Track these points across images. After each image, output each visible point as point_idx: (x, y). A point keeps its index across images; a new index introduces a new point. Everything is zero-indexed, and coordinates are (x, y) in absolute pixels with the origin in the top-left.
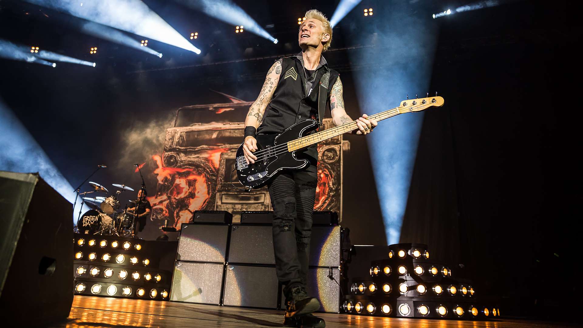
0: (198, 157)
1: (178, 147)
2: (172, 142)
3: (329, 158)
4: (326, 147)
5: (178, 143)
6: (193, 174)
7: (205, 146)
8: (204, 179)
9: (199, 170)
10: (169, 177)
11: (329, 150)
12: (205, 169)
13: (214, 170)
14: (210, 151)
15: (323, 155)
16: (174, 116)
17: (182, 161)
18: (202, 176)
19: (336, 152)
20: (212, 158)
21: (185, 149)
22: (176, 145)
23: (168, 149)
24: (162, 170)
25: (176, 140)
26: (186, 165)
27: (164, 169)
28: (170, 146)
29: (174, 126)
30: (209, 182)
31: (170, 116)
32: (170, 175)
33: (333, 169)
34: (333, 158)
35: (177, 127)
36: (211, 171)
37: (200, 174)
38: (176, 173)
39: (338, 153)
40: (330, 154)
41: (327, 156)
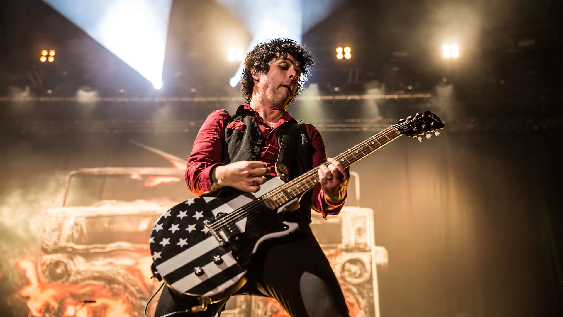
0: (111, 264)
1: (71, 244)
2: (59, 236)
3: (353, 275)
4: (347, 256)
5: (71, 238)
6: (102, 296)
7: (125, 245)
8: (124, 307)
9: (114, 288)
10: (54, 305)
11: (353, 262)
12: (126, 287)
13: (144, 289)
14: (135, 255)
15: (343, 269)
16: (60, 185)
17: (79, 273)
18: (120, 301)
19: (363, 265)
20: (139, 267)
21: (86, 249)
22: (68, 241)
23: (49, 249)
24: (38, 290)
25: (67, 231)
26: (89, 279)
27: (43, 287)
28: (55, 244)
29: (61, 203)
30: (135, 310)
31: (52, 184)
32: (55, 298)
33: (360, 293)
34: (361, 275)
35: (68, 206)
36: (140, 291)
37: (115, 295)
38: (68, 295)
39: (368, 267)
40: (355, 268)
41: (349, 270)
